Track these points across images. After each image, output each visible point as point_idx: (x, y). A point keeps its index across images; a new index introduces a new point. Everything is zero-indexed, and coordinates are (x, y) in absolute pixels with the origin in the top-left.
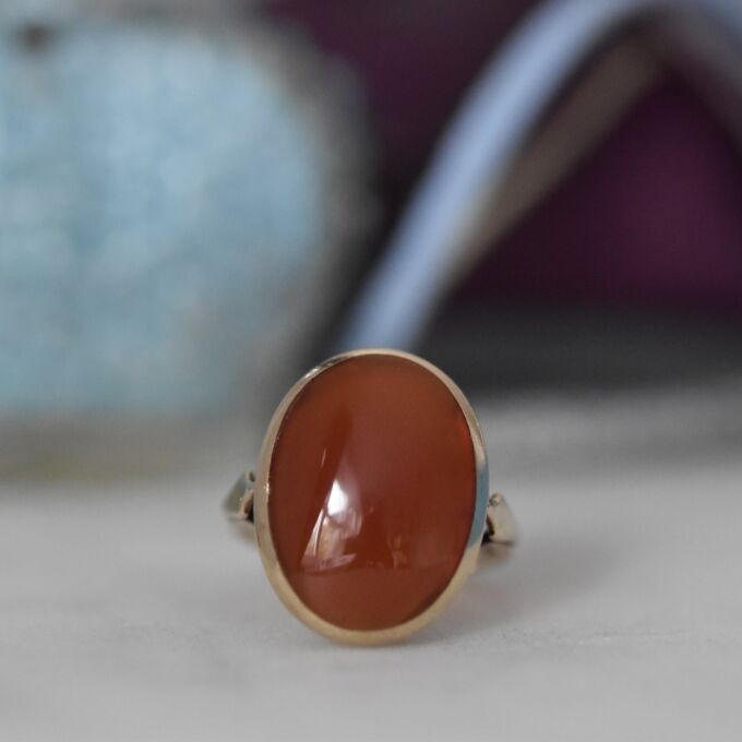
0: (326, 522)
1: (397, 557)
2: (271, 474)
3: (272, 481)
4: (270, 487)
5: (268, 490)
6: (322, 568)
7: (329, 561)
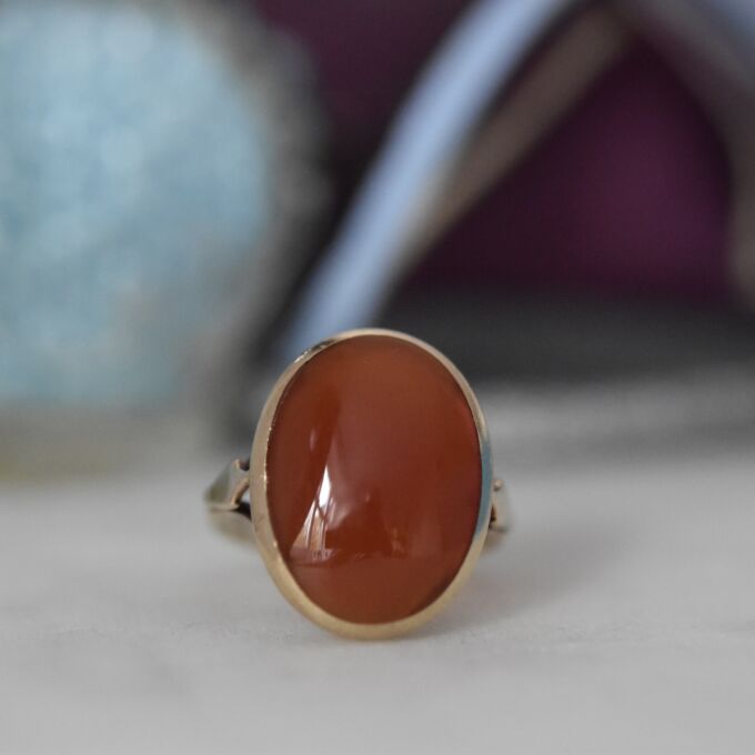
0: (317, 513)
1: (396, 546)
2: (268, 462)
3: (269, 469)
4: (268, 475)
5: (265, 477)
6: (315, 559)
7: (319, 553)
